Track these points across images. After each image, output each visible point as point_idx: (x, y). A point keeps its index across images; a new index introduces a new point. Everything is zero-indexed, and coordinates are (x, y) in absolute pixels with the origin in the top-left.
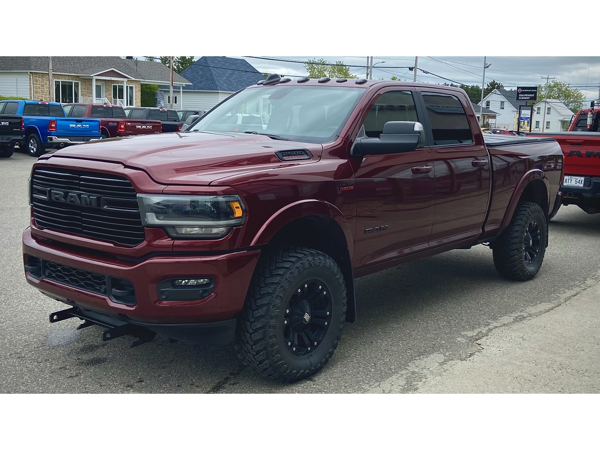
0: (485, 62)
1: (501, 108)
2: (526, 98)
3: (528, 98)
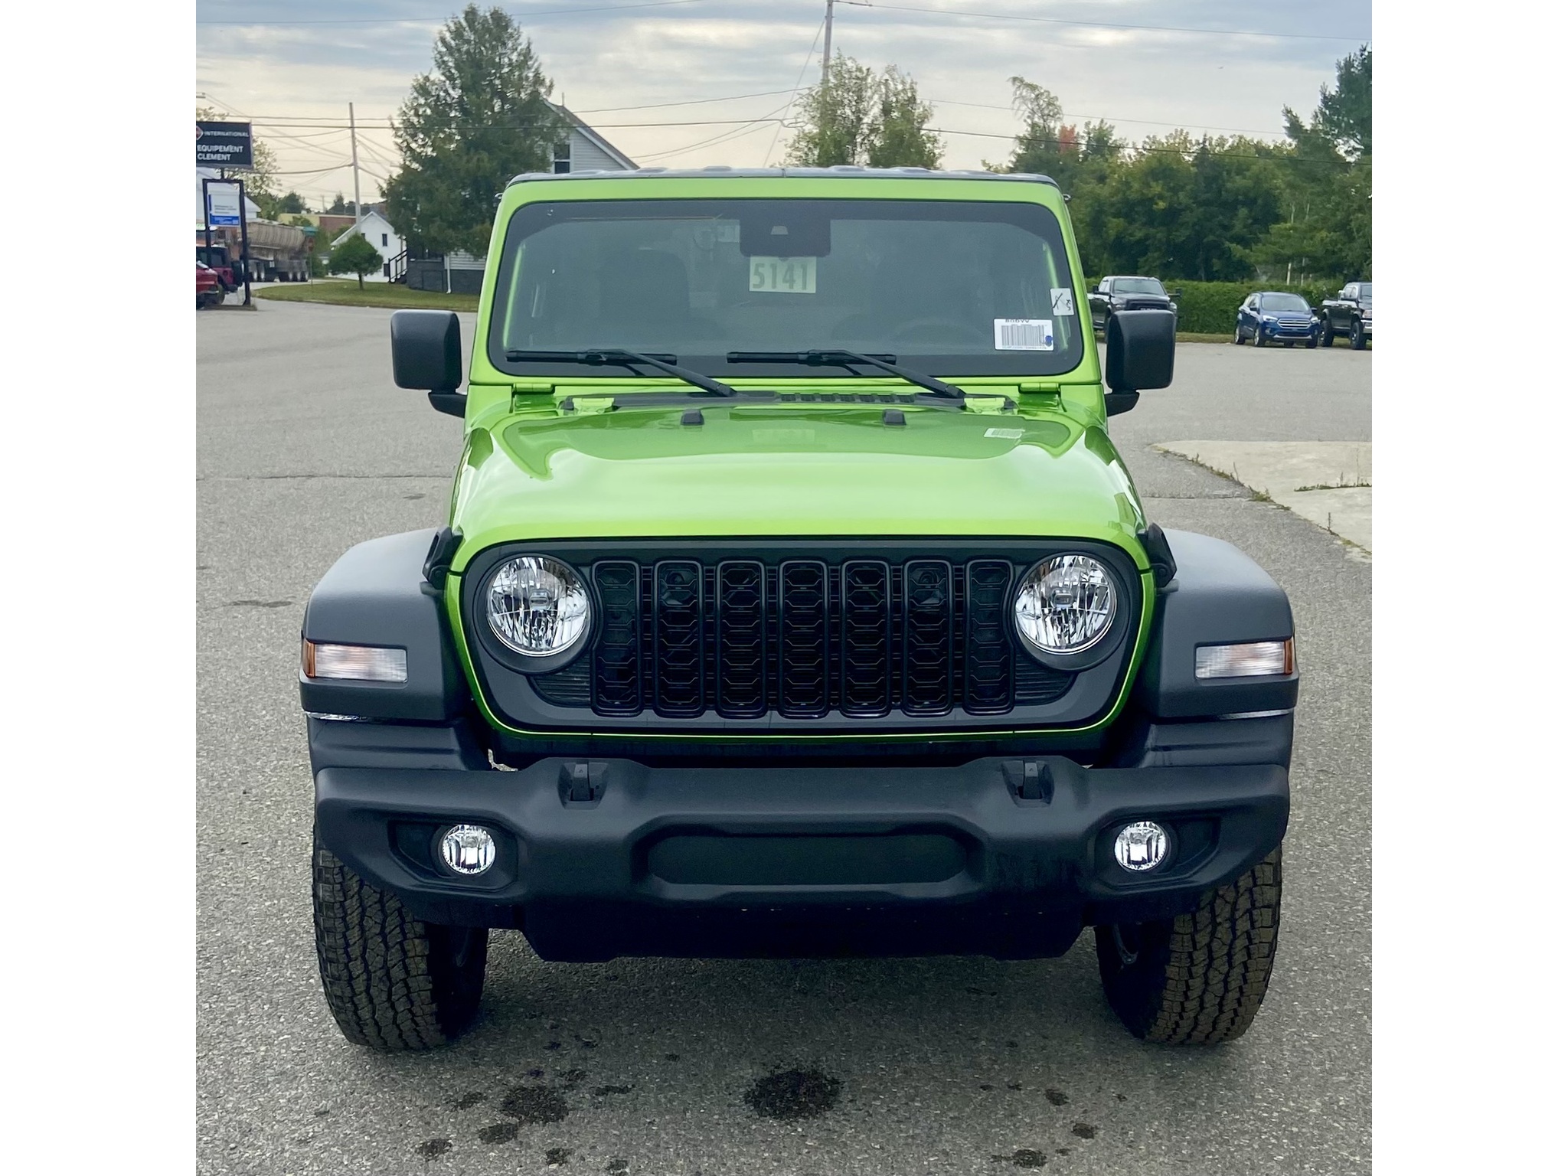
2: (217, 157)
3: (224, 157)
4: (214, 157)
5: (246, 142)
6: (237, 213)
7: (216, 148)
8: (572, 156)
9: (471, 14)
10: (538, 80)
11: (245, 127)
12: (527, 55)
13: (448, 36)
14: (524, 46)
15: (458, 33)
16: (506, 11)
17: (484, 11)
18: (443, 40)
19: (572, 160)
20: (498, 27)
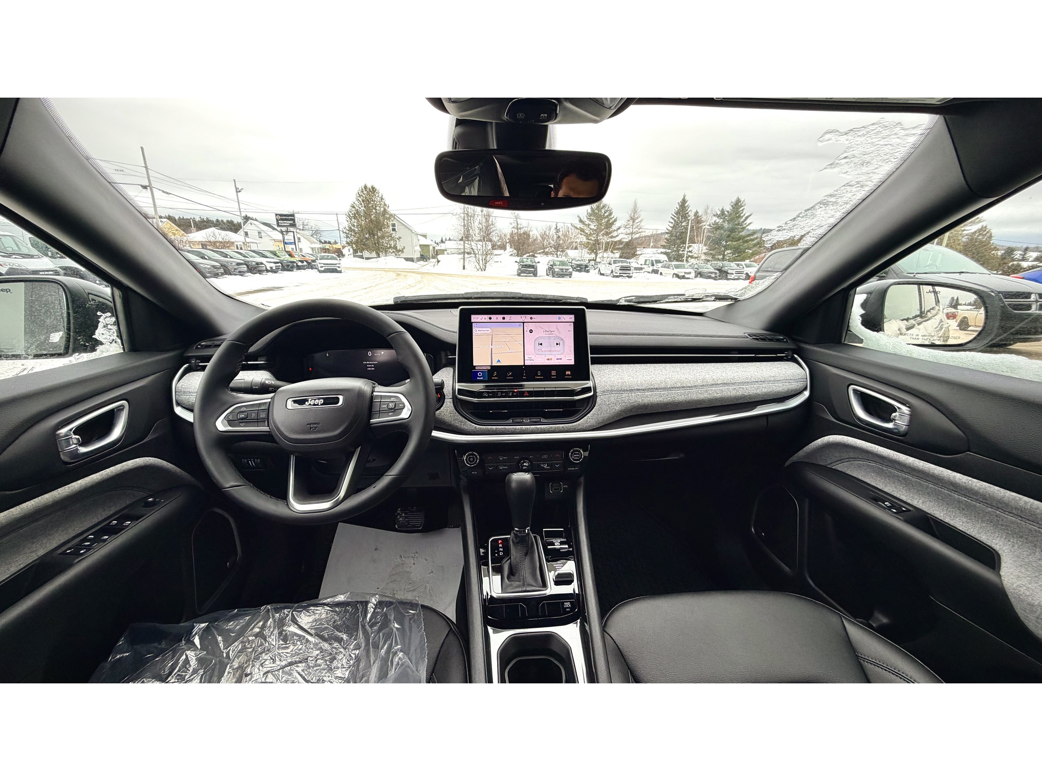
0: (236, 187)
1: (259, 237)
2: (285, 224)
3: (287, 224)
4: (284, 224)
5: (294, 220)
6: (293, 241)
7: (285, 222)
8: (396, 226)
9: (366, 187)
10: (385, 205)
11: (293, 215)
12: (382, 199)
13: (359, 192)
14: (381, 196)
15: (362, 192)
16: (375, 186)
17: (369, 186)
18: (358, 193)
19: (396, 228)
20: (373, 190)
